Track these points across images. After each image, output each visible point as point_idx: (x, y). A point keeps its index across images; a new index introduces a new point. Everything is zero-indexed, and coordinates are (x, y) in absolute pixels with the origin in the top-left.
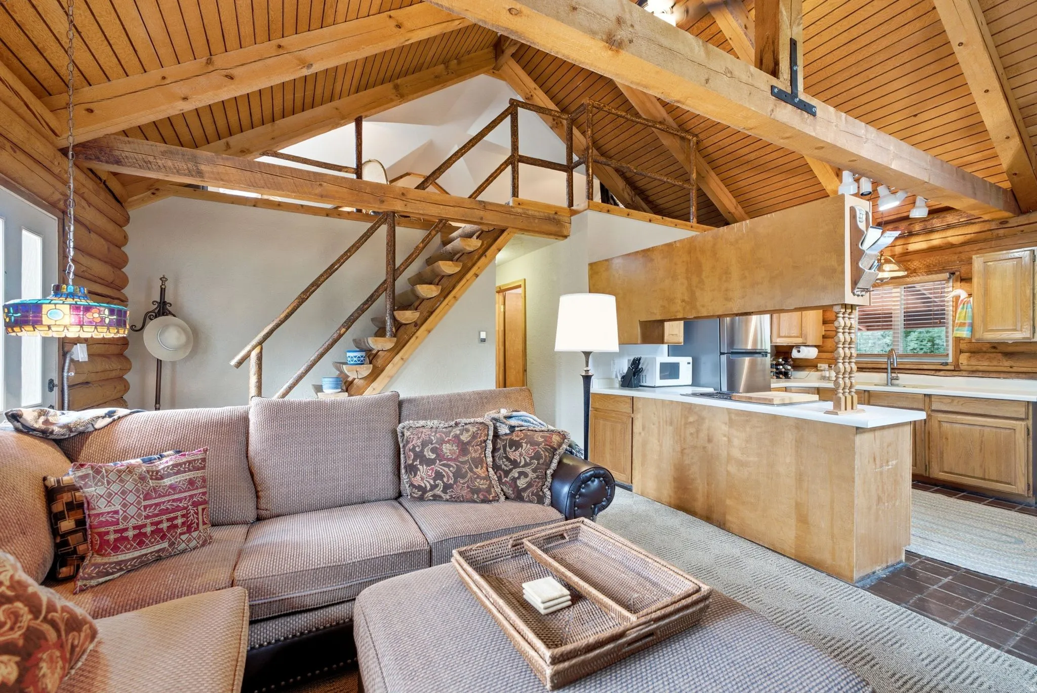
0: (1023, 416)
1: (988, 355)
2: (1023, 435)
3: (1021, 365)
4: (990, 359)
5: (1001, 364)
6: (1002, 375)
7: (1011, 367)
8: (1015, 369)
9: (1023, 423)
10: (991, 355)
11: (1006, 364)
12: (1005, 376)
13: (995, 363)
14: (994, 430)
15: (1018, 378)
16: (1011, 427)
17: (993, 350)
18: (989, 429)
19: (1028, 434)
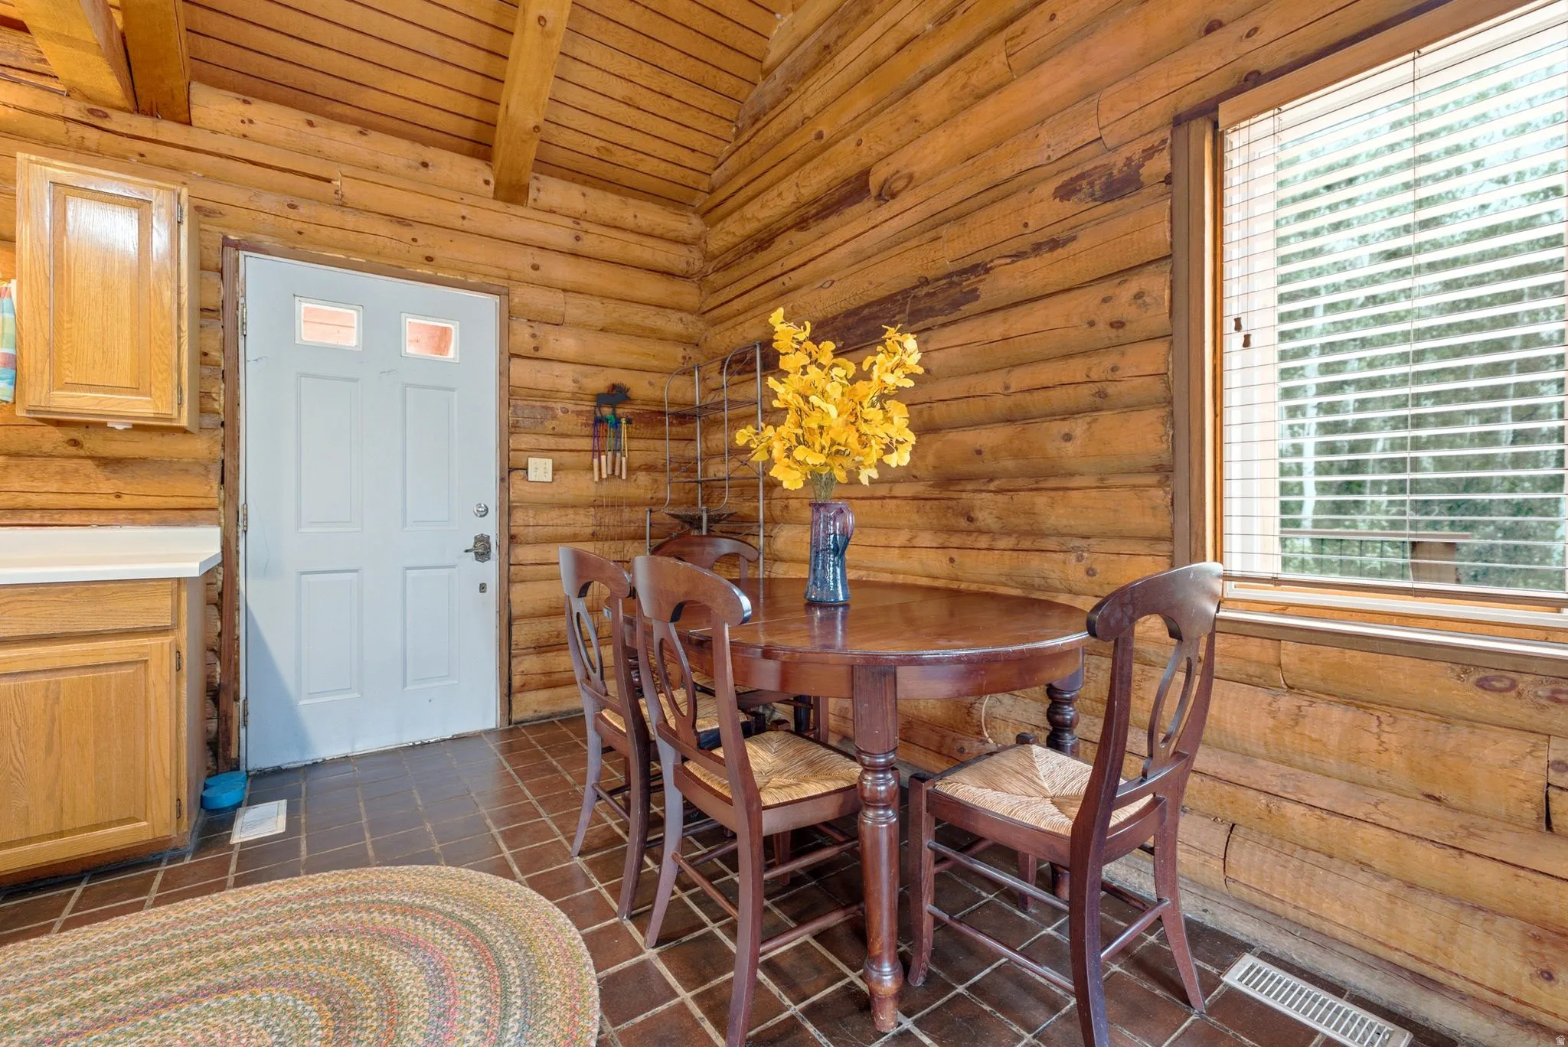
0: (167, 622)
1: (55, 465)
2: (167, 675)
3: (141, 490)
4: (63, 474)
5: (93, 488)
6: (95, 517)
7: (118, 496)
8: (126, 501)
9: (166, 640)
10: (71, 464)
11: (104, 486)
12: (103, 519)
13: (77, 485)
14: (89, 675)
15: (134, 523)
16: (135, 657)
17: (72, 450)
18: (74, 676)
19: (179, 668)
